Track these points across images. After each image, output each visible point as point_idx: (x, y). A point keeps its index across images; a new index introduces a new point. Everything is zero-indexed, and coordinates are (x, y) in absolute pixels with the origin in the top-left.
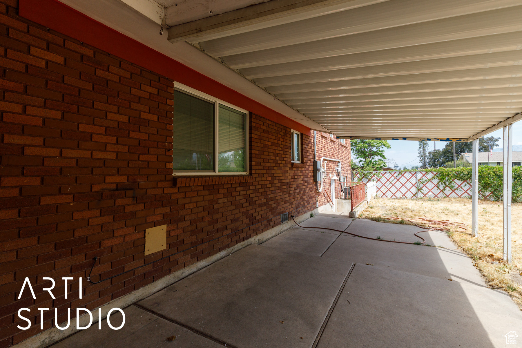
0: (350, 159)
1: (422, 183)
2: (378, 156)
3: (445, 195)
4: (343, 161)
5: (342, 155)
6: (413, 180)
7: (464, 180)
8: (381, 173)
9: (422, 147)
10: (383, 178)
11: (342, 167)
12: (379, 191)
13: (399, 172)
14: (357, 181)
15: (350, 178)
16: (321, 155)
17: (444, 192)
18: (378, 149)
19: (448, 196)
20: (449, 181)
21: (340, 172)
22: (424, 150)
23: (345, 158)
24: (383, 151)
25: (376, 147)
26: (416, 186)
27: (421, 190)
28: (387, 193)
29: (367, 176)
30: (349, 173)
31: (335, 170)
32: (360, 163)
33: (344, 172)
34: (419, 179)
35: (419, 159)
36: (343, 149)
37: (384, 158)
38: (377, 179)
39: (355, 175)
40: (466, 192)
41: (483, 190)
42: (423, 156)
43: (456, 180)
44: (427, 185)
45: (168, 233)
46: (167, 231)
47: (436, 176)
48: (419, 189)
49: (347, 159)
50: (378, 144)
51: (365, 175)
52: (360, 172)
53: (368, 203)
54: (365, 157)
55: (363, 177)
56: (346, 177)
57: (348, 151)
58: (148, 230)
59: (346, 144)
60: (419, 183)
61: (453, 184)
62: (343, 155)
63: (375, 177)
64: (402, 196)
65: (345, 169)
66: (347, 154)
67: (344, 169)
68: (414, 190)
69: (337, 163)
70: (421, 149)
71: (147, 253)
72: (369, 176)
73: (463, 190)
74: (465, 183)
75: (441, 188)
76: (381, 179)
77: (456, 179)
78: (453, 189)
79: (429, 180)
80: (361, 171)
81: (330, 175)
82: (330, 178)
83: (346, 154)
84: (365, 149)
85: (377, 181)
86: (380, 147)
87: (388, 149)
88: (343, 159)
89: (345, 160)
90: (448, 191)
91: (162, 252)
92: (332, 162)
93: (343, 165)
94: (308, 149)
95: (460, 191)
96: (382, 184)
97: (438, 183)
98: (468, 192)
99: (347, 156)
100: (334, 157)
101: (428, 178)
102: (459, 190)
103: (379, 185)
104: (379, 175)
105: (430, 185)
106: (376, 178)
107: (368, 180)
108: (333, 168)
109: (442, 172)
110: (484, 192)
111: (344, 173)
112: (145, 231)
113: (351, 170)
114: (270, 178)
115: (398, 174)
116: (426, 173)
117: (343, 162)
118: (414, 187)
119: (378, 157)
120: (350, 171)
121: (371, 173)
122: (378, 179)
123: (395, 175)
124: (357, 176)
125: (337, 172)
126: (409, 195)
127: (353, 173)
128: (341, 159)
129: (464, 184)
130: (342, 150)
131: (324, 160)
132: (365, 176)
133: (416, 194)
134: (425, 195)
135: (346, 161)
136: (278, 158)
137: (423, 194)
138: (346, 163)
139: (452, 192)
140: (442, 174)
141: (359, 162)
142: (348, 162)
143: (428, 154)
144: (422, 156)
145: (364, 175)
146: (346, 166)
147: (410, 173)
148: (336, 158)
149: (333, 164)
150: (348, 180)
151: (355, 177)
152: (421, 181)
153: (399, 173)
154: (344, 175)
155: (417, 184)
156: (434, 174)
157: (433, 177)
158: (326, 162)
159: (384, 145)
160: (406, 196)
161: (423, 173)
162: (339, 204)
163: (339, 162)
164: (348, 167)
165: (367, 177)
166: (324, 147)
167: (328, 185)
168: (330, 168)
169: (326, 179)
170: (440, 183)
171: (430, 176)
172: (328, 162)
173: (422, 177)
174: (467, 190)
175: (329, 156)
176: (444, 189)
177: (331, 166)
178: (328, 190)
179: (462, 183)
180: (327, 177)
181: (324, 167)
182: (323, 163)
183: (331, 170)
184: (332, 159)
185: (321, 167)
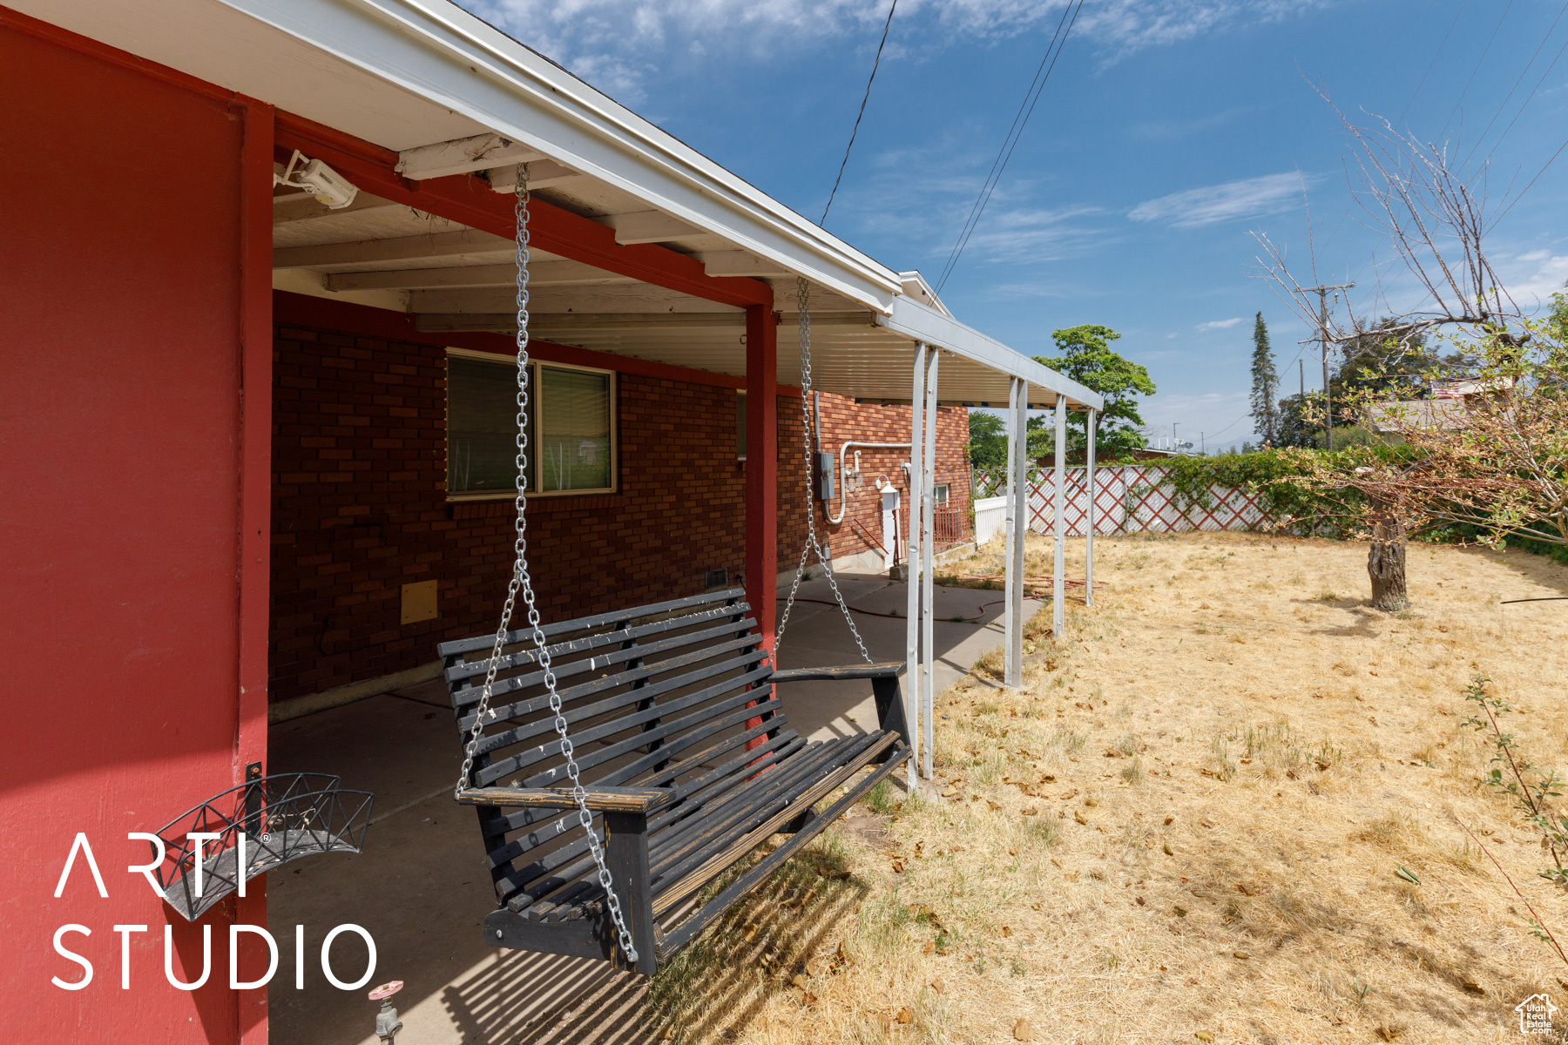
1: (1139, 497)
2: (1122, 417)
3: (1190, 525)
6: (1117, 489)
7: (1231, 486)
8: (1042, 473)
9: (1262, 387)
16: (840, 436)
17: (1189, 517)
18: (1119, 398)
19: (1197, 528)
20: (1197, 489)
22: (1267, 396)
23: (943, 438)
24: (1133, 404)
26: (1125, 505)
27: (1136, 515)
28: (1056, 523)
30: (958, 474)
31: (897, 469)
33: (939, 472)
34: (1130, 486)
35: (1252, 423)
37: (1139, 423)
40: (1237, 515)
41: (1275, 510)
42: (1264, 413)
43: (1215, 488)
44: (1149, 501)
45: (441, 594)
46: (438, 591)
47: (1169, 477)
48: (1131, 512)
49: (952, 440)
52: (992, 472)
56: (948, 484)
58: (405, 587)
60: (1130, 495)
61: (1208, 497)
64: (1092, 530)
65: (943, 465)
66: (951, 426)
68: (1118, 514)
69: (903, 452)
70: (1260, 394)
71: (404, 621)
73: (1232, 510)
74: (1236, 493)
75: (1182, 506)
77: (1216, 485)
78: (1208, 509)
79: (1154, 489)
81: (878, 483)
82: (878, 490)
83: (946, 427)
86: (1124, 393)
87: (1150, 397)
89: (942, 442)
90: (1197, 514)
91: (431, 622)
92: (887, 451)
94: (792, 428)
95: (1226, 513)
97: (1174, 495)
98: (1242, 515)
100: (895, 439)
101: (1152, 484)
102: (1222, 512)
103: (1038, 501)
104: (1036, 477)
105: (1156, 501)
106: (1029, 484)
108: (889, 465)
109: (1183, 468)
110: (1277, 516)
111: (938, 475)
112: (400, 587)
114: (673, 498)
115: (1083, 475)
116: (1148, 469)
118: (1119, 506)
120: (963, 470)
123: (1075, 477)
125: (905, 473)
126: (1108, 526)
129: (1232, 497)
131: (850, 449)
133: (1123, 523)
134: (1145, 527)
135: (947, 445)
136: (695, 456)
137: (1140, 523)
138: (946, 449)
139: (1206, 518)
140: (1185, 473)
142: (953, 446)
143: (1278, 409)
144: (1261, 414)
146: (946, 456)
147: (1110, 471)
148: (903, 440)
149: (889, 456)
150: (954, 492)
152: (1136, 490)
154: (937, 481)
155: (1126, 499)
156: (1164, 473)
157: (1162, 482)
158: (860, 454)
159: (1138, 386)
160: (1100, 531)
161: (1139, 471)
164: (953, 460)
166: (855, 417)
167: (870, 506)
168: (879, 465)
169: (862, 494)
170: (1179, 496)
171: (1155, 477)
172: (871, 451)
173: (1138, 480)
174: (1240, 512)
175: (873, 438)
176: (1189, 509)
177: (882, 461)
178: (868, 520)
179: (1229, 494)
180: (865, 488)
181: (854, 464)
182: (848, 456)
183: (881, 469)
184: (888, 442)
185: (842, 465)
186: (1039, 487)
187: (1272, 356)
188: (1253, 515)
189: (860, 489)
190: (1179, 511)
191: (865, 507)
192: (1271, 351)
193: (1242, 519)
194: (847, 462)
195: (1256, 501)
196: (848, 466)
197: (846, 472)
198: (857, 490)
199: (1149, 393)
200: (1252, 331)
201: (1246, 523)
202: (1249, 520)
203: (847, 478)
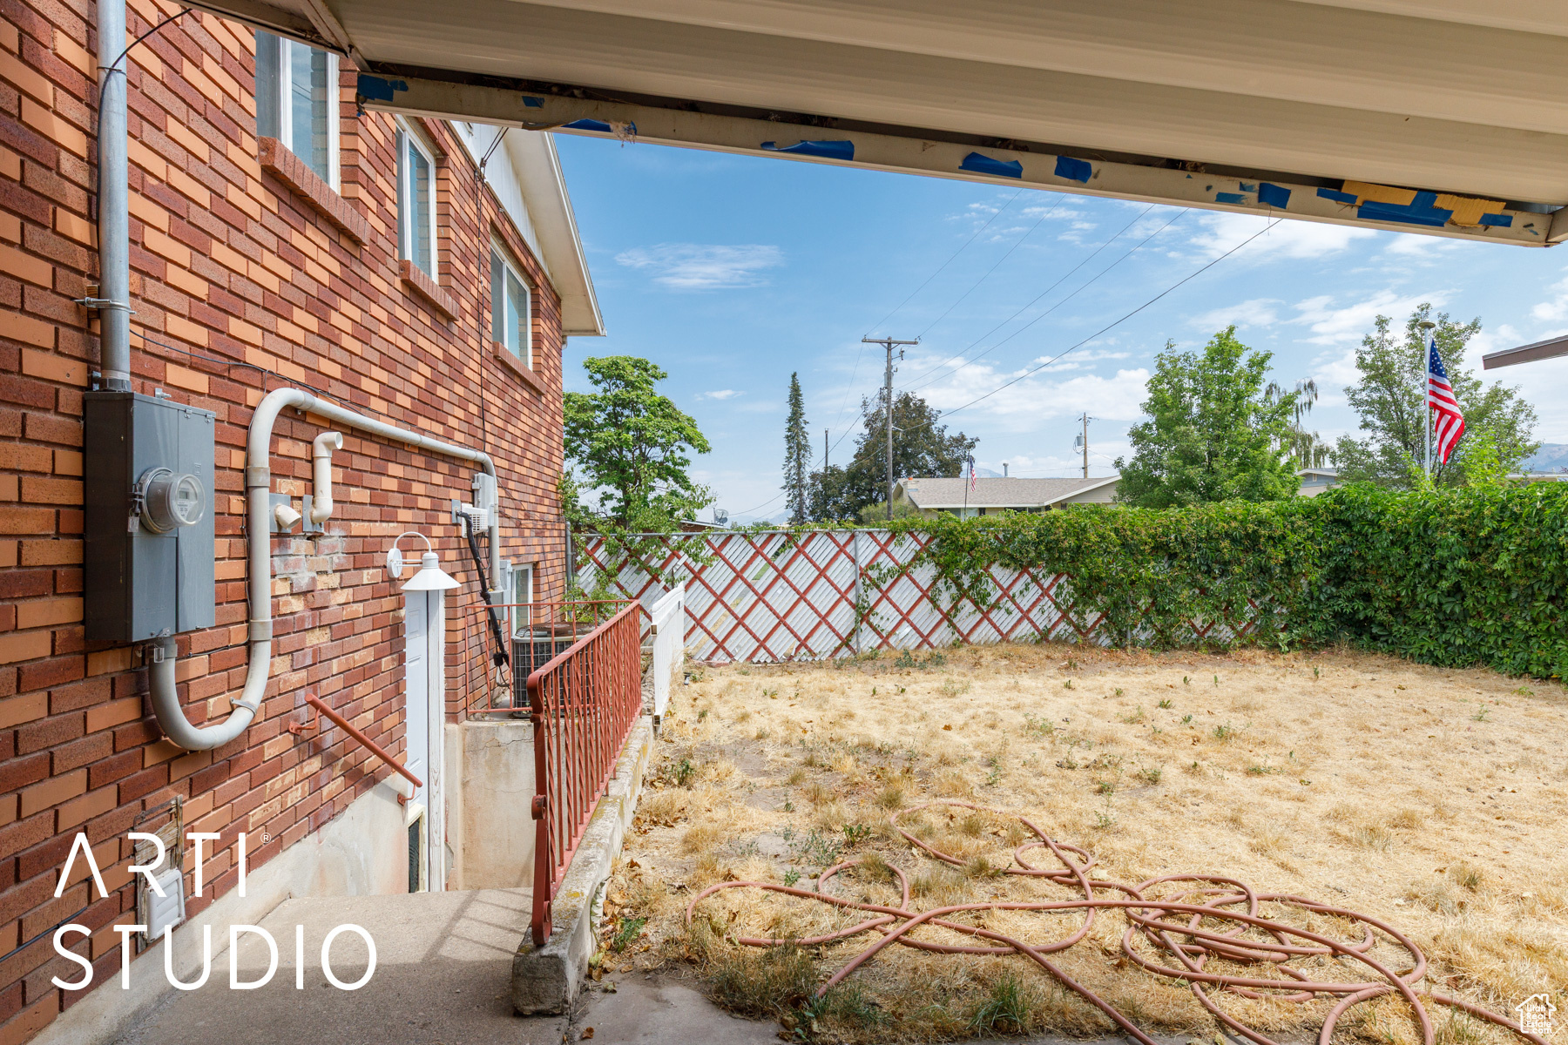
0: (557, 467)
1: (878, 587)
2: (666, 480)
3: (956, 634)
4: (517, 468)
5: (510, 428)
6: (843, 573)
7: (1021, 565)
8: (708, 542)
9: (795, 457)
10: (718, 564)
11: (507, 503)
12: (699, 630)
13: (787, 534)
14: (592, 585)
15: (558, 569)
16: (253, 357)
17: (955, 621)
18: (668, 453)
19: (966, 639)
20: (971, 571)
21: (488, 535)
22: (799, 467)
23: (529, 455)
24: (685, 462)
25: (661, 445)
26: (854, 601)
27: (872, 619)
28: (732, 638)
29: (643, 557)
30: (549, 541)
31: (444, 518)
32: (603, 505)
33: (522, 536)
34: (863, 566)
35: (784, 497)
36: (518, 397)
37: (688, 488)
38: (692, 571)
39: (583, 554)
40: (1025, 615)
41: (1080, 606)
42: (795, 485)
43: (996, 570)
44: (894, 594)
47: (927, 551)
48: (864, 614)
49: (544, 462)
50: (669, 433)
51: (634, 554)
52: (612, 539)
53: (655, 729)
54: (621, 485)
55: (625, 562)
56: (535, 565)
57: (548, 419)
59: (539, 372)
60: (864, 584)
61: (987, 585)
62: (518, 433)
63: (681, 562)
64: (798, 649)
65: (527, 517)
66: (544, 431)
67: (521, 515)
68: (844, 618)
69: (464, 473)
70: (792, 464)
72: (650, 558)
73: (1019, 608)
74: (1025, 577)
75: (945, 604)
76: (709, 569)
77: (997, 564)
78: (985, 608)
79: (903, 571)
80: (614, 531)
81: (397, 559)
82: (392, 581)
83: (533, 432)
84: (621, 450)
85: (688, 580)
86: (674, 448)
87: (702, 455)
88: (514, 458)
89: (526, 463)
90: (967, 616)
92: (419, 461)
93: (515, 495)
95: (1009, 612)
96: (710, 595)
97: (934, 583)
98: (1032, 615)
99: (544, 446)
100: (439, 429)
101: (900, 562)
102: (1003, 611)
103: (700, 600)
104: (702, 548)
105: (905, 594)
106: (685, 564)
107: (648, 577)
108: (424, 503)
109: (951, 533)
110: (1081, 614)
111: (519, 541)
113: (562, 526)
115: (783, 546)
116: (893, 536)
117: (515, 477)
118: (844, 603)
119: (665, 485)
120: (556, 533)
121: (664, 540)
122: (696, 570)
123: (770, 550)
124: (596, 555)
125: (463, 531)
126: (824, 642)
127: (572, 540)
128: (502, 453)
129: (1020, 584)
130: (508, 399)
131: (299, 422)
132: (631, 556)
133: (851, 634)
134: (885, 641)
135: (535, 474)
137: (879, 633)
138: (532, 482)
139: (980, 621)
140: (952, 542)
141: (602, 500)
142: (549, 479)
143: (809, 481)
144: (793, 487)
145: (629, 549)
146: (533, 499)
147: (832, 538)
148: (459, 436)
149: (424, 475)
150: (543, 580)
151: (586, 561)
152: (874, 574)
153: (785, 538)
154: (518, 556)
155: (857, 591)
156: (919, 542)
157: (916, 558)
158: (329, 445)
159: (689, 440)
160: (810, 651)
161: (879, 538)
162: (475, 752)
163: (482, 467)
164: (544, 509)
165: (642, 563)
166: (320, 306)
167: (370, 638)
168: (397, 499)
169: (343, 596)
170: (940, 584)
171: (904, 551)
172: (373, 449)
173: (877, 555)
174: (1029, 610)
175: (381, 406)
176: (955, 608)
177: (404, 489)
178: (360, 689)
179: (1015, 581)
180: (352, 578)
181: (311, 484)
182: (285, 447)
183: (404, 515)
184: (423, 431)
185: (262, 478)
186: (703, 568)
187: (806, 423)
188: (1047, 615)
189: (334, 580)
190: (939, 610)
191: (352, 642)
192: (805, 417)
193: (1031, 622)
194: (282, 468)
195: (1052, 592)
196: (288, 486)
197: (273, 507)
198: (323, 582)
199: (704, 449)
200: (788, 392)
201: (1038, 630)
202: (1042, 623)
203: (281, 535)
